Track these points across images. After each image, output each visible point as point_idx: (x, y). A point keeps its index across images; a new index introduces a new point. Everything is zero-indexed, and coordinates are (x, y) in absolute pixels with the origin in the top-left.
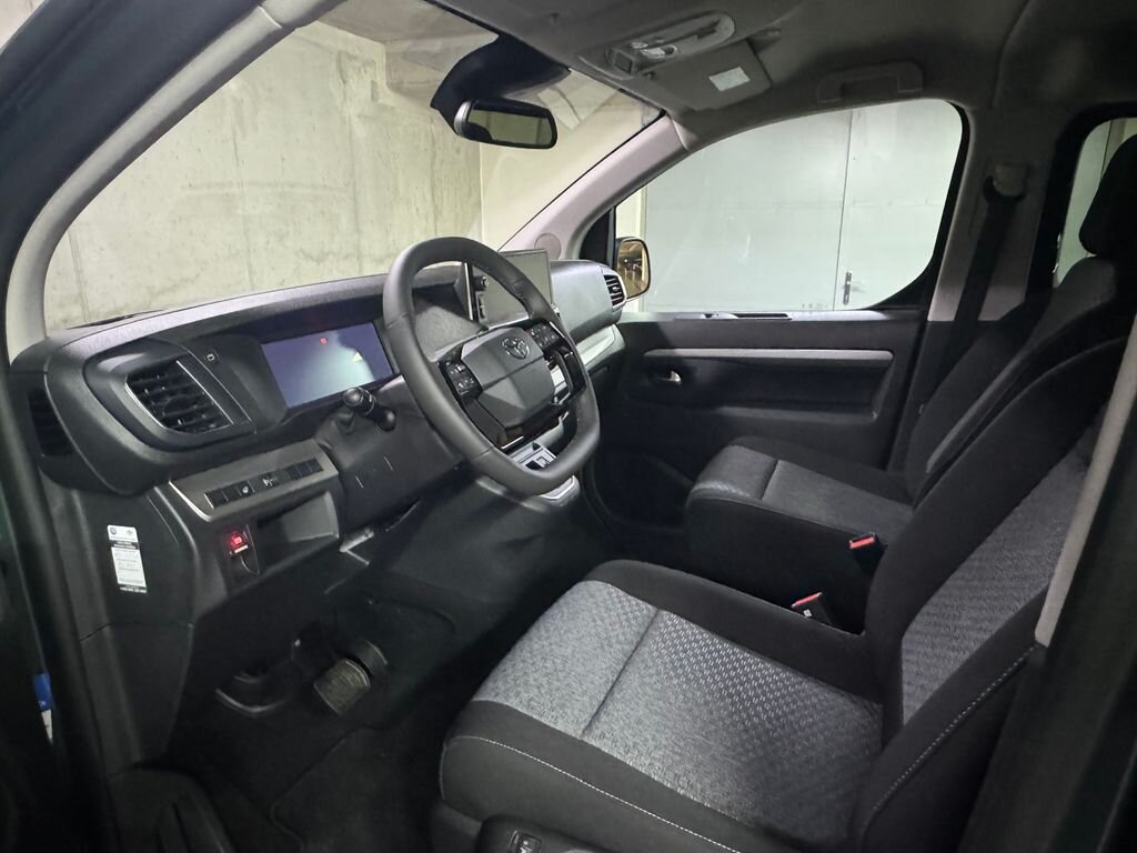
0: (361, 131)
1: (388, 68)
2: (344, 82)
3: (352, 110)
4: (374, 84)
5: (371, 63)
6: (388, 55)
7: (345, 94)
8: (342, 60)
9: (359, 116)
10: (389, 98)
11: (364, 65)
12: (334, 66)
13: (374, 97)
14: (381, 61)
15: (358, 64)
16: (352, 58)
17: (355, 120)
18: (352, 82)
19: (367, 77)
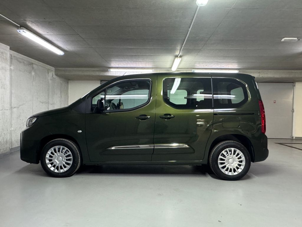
1: (55, 72)
2: (48, 74)
3: (49, 78)
4: (53, 74)
5: (52, 71)
7: (48, 76)
8: (48, 71)
10: (55, 76)
12: (47, 71)
13: (52, 76)
14: (54, 70)
16: (50, 70)
17: (50, 80)
18: (50, 74)
19: (52, 73)
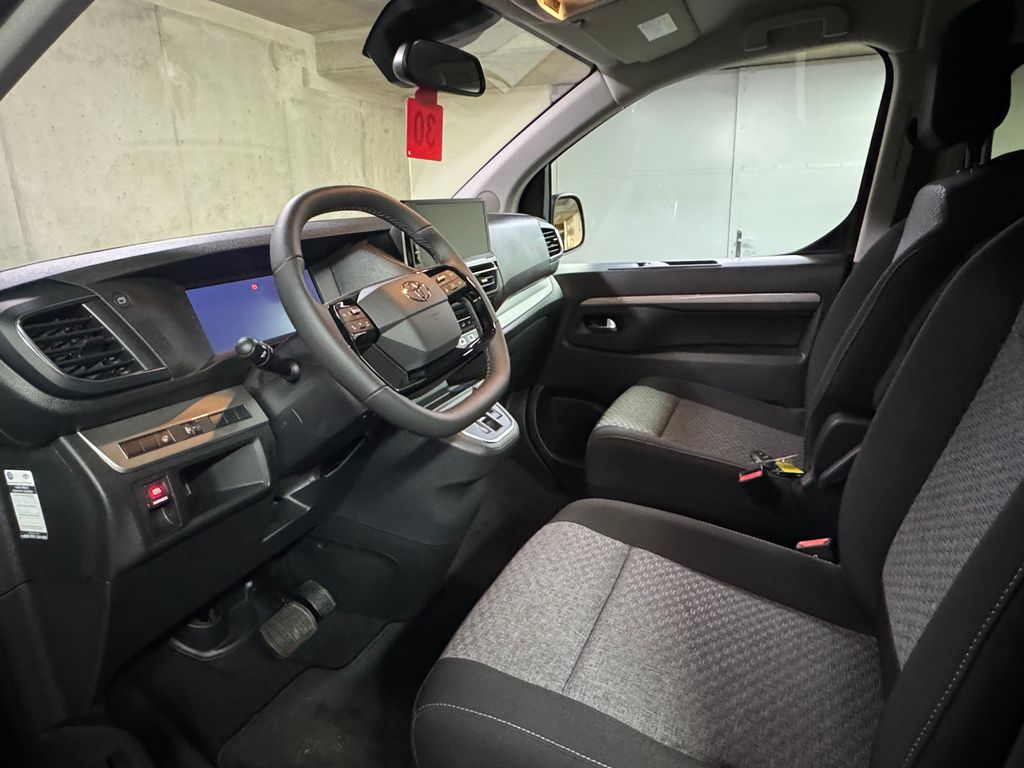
0: (293, 114)
1: (319, 57)
2: (277, 69)
3: (285, 95)
4: (304, 70)
5: (302, 52)
6: (318, 45)
7: (278, 81)
8: (274, 50)
9: (292, 100)
10: (318, 83)
11: (295, 54)
13: (305, 82)
14: (310, 49)
15: (289, 53)
16: (281, 47)
17: (289, 106)
18: (285, 70)
19: (297, 64)
